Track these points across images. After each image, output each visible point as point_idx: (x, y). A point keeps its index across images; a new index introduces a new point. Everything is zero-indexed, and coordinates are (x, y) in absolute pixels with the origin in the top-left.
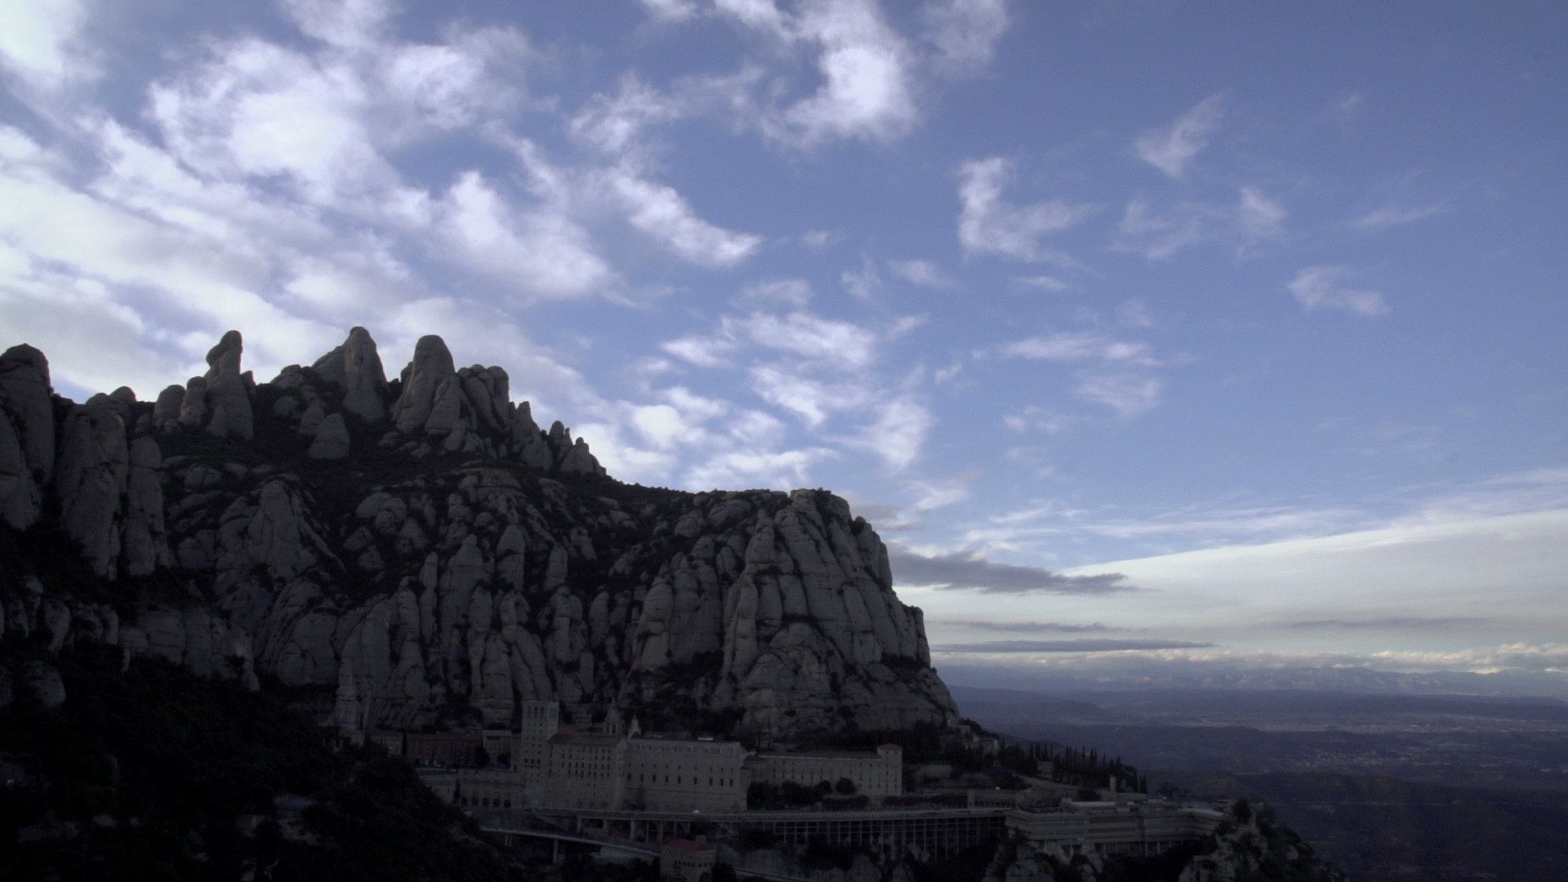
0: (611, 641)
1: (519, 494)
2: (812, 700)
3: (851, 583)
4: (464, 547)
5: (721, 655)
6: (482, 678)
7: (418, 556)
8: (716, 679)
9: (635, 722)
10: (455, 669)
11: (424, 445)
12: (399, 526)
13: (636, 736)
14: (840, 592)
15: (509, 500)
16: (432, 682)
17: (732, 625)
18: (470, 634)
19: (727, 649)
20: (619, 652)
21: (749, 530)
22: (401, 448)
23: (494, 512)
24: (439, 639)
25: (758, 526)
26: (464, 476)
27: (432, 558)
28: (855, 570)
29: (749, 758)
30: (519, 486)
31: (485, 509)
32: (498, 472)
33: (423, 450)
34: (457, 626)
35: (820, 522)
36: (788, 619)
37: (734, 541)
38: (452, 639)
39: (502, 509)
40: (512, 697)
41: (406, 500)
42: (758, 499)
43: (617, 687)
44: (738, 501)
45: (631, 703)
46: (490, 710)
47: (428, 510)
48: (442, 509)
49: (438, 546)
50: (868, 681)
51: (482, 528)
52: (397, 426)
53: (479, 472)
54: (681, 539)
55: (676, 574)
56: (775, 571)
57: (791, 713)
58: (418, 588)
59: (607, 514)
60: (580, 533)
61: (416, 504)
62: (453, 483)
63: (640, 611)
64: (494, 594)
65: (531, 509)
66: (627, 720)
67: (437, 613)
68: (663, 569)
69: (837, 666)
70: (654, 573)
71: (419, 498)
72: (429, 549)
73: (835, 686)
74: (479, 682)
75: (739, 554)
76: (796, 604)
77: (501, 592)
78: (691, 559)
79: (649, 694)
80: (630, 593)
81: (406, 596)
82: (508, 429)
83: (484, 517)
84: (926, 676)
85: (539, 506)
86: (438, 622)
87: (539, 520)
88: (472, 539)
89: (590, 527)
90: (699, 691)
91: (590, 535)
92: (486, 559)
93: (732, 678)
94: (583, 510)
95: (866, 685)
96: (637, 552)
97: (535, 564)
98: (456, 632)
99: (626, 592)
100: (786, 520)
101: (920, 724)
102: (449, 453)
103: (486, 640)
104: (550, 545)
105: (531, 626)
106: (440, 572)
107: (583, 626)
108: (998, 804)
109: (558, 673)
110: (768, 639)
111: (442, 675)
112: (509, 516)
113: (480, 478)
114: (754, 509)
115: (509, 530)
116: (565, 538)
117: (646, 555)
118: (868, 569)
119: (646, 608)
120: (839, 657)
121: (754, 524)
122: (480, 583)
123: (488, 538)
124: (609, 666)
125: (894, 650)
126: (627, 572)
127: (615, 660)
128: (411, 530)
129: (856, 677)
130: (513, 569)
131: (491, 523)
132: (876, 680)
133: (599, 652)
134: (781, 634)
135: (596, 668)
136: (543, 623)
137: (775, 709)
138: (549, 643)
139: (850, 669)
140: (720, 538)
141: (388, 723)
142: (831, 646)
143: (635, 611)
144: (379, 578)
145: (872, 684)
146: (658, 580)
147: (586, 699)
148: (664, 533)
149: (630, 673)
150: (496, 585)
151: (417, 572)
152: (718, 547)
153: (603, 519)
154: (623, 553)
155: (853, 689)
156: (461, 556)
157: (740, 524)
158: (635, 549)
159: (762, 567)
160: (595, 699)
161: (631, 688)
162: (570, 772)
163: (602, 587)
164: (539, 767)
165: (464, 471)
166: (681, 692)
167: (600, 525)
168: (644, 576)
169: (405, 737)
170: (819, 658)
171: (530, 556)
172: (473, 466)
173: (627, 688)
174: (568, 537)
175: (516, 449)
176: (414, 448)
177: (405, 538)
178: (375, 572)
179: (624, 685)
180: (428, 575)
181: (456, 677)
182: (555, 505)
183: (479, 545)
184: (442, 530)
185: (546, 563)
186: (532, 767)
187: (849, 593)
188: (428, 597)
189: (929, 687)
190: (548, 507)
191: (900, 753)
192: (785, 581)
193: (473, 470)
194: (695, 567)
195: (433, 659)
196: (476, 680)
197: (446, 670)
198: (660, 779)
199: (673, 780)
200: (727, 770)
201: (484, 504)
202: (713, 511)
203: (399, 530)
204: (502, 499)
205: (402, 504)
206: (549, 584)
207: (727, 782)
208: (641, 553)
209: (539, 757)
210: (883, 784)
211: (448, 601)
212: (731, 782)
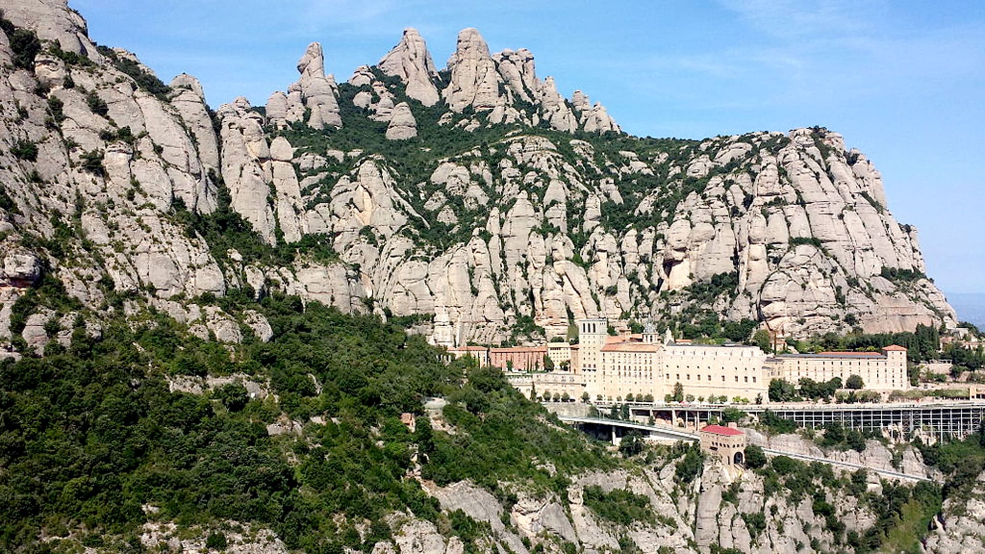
0: (643, 268)
1: (555, 155)
2: (820, 310)
3: (851, 208)
4: (518, 202)
5: (736, 276)
6: (543, 303)
7: (483, 211)
8: (733, 296)
9: (669, 332)
10: (520, 297)
11: (474, 121)
12: (465, 188)
13: (670, 344)
14: (841, 217)
15: (549, 160)
16: (504, 309)
17: (745, 250)
18: (530, 269)
19: (743, 269)
20: (649, 277)
21: (755, 168)
22: (456, 126)
23: (538, 171)
24: (507, 275)
25: (764, 164)
26: (510, 143)
27: (495, 212)
28: (853, 196)
29: (768, 360)
30: (555, 149)
31: (531, 169)
32: (537, 138)
33: (475, 124)
34: (519, 264)
35: (818, 156)
36: (795, 242)
37: (741, 178)
38: (515, 274)
39: (545, 168)
40: (567, 317)
41: (468, 167)
42: (758, 141)
43: (649, 305)
44: (740, 144)
45: (662, 318)
46: (550, 327)
47: (487, 175)
48: (496, 172)
49: (497, 202)
50: (870, 293)
51: (529, 185)
52: (451, 107)
53: (522, 139)
54: (693, 180)
55: (692, 210)
56: (779, 202)
57: (802, 322)
58: (486, 237)
59: (629, 166)
60: (607, 182)
61: (475, 170)
62: (501, 152)
63: (665, 243)
64: (545, 237)
65: (567, 167)
66: (661, 331)
67: (503, 256)
68: (681, 207)
69: (840, 279)
70: (672, 212)
71: (477, 165)
72: (491, 204)
73: (840, 299)
74: (541, 306)
75: (747, 190)
76: (801, 229)
77: (550, 235)
78: (704, 197)
79: (676, 310)
80: (654, 229)
81: (479, 243)
82: (537, 102)
83: (530, 177)
84: (924, 286)
85: (573, 163)
86: (504, 262)
87: (574, 174)
88: (524, 194)
89: (615, 177)
90: (719, 306)
91: (615, 184)
92: (537, 210)
93: (748, 293)
94: (608, 163)
95: (869, 296)
96: (656, 194)
97: (574, 212)
98: (519, 268)
99: (650, 228)
100: (787, 157)
101: (920, 327)
102: (494, 126)
103: (543, 272)
104: (585, 195)
105: (577, 260)
106: (502, 223)
107: (618, 258)
109: (601, 297)
110: (777, 260)
111: (511, 303)
112: (550, 173)
113: (523, 144)
114: (756, 150)
115: (551, 185)
116: (595, 187)
117: (664, 196)
118: (864, 195)
119: (669, 240)
120: (842, 272)
121: (759, 161)
122: (534, 229)
123: (536, 192)
124: (641, 289)
125: (892, 264)
126: (650, 212)
128: (475, 191)
129: (859, 288)
130: (558, 216)
131: (536, 180)
132: (877, 291)
133: (633, 278)
134: (789, 255)
135: (631, 291)
136: (585, 258)
137: (787, 318)
138: (592, 272)
139: (853, 283)
140: (729, 177)
141: (474, 341)
142: (835, 264)
143: (660, 242)
144: (455, 230)
145: (873, 294)
146: (677, 216)
147: (625, 315)
148: (677, 177)
149: (660, 293)
150: (546, 230)
151: (483, 224)
152: (728, 185)
153: (624, 169)
154: (644, 196)
155: (856, 299)
156: (517, 209)
157: (744, 164)
158: (655, 192)
159: (768, 199)
160: (633, 315)
161: (662, 306)
162: (620, 373)
163: (630, 225)
164: (595, 370)
165: (510, 140)
166: (704, 307)
167: (624, 174)
168: (665, 214)
169: (488, 351)
170: (824, 274)
171: (570, 205)
172: (514, 135)
173: (657, 305)
174: (598, 185)
175: (546, 117)
176: (467, 124)
177: (471, 198)
178: (452, 226)
179: (655, 303)
180: (493, 226)
181: (522, 303)
182: (585, 161)
183: (529, 199)
184: (499, 189)
185: (584, 209)
186: (590, 370)
187: (848, 215)
188: (495, 242)
189: (927, 295)
190: (579, 163)
191: (904, 353)
192: (790, 210)
193: (517, 138)
194: (709, 203)
195: (503, 290)
196: (538, 305)
197: (514, 299)
198: (694, 377)
199: (704, 377)
200: (750, 369)
201: (529, 165)
202: (719, 154)
203: (466, 191)
204: (543, 160)
205: (465, 171)
206: (587, 226)
207: (750, 379)
208: (660, 195)
209: (594, 362)
210: (890, 380)
211: (510, 244)
212: (754, 379)
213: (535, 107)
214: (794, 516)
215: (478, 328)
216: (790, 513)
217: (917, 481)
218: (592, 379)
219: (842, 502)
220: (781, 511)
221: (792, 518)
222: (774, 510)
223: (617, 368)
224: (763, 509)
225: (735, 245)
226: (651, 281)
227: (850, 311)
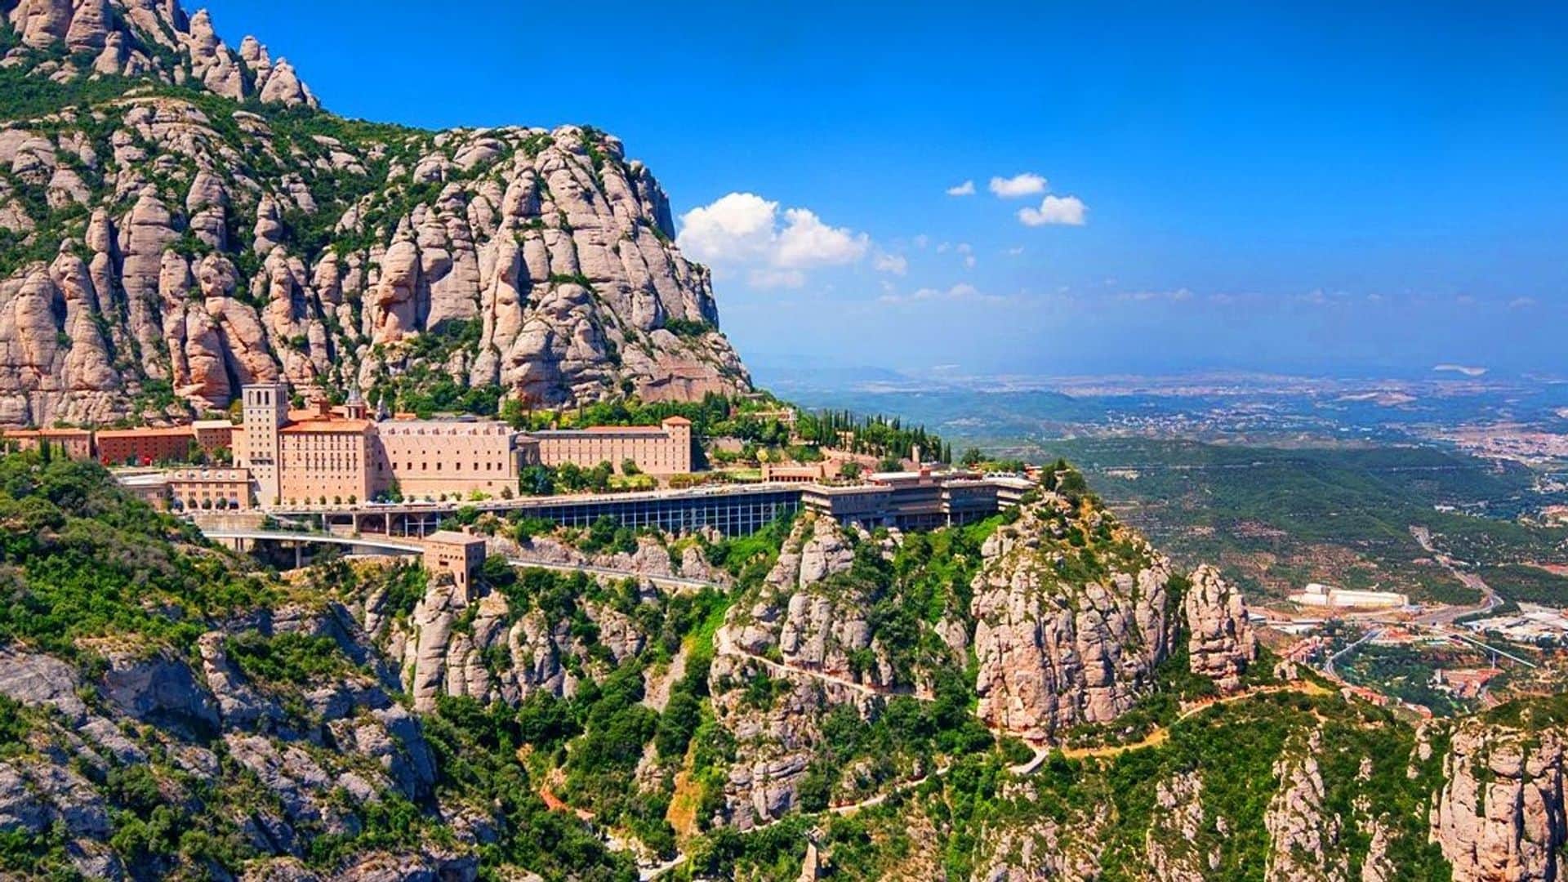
0: (344, 310)
1: (208, 132)
2: (588, 372)
3: (629, 237)
4: (142, 200)
5: (479, 324)
6: (186, 361)
7: (80, 212)
8: (476, 351)
9: (382, 403)
10: (148, 352)
11: (67, 65)
12: (48, 175)
13: (385, 420)
14: (617, 250)
15: (196, 139)
16: (120, 370)
17: (492, 289)
18: (163, 307)
19: (487, 317)
20: (358, 325)
21: (506, 175)
22: (35, 70)
23: (177, 155)
24: (123, 316)
25: (517, 170)
26: (131, 107)
27: (101, 214)
28: (632, 219)
29: (519, 439)
30: (207, 121)
31: (165, 151)
32: (177, 103)
33: (66, 74)
34: (146, 299)
35: (590, 167)
36: (557, 280)
37: (487, 188)
38: (140, 315)
39: (189, 151)
40: (227, 381)
41: (54, 140)
42: (514, 138)
43: (357, 363)
44: (489, 141)
45: (376, 383)
46: (199, 398)
47: (86, 154)
48: (105, 153)
49: (106, 199)
50: (650, 350)
51: (164, 178)
52: (24, 39)
53: (150, 103)
54: (422, 187)
55: (419, 229)
56: (539, 227)
58: (86, 253)
59: (329, 158)
60: (293, 180)
61: (67, 145)
62: (115, 120)
63: (379, 275)
64: (188, 258)
65: (226, 151)
68: (403, 224)
69: (614, 332)
70: (390, 230)
71: (71, 137)
72: (95, 202)
73: (613, 358)
74: (185, 366)
75: (495, 205)
76: (564, 263)
77: (198, 255)
78: (437, 211)
79: (396, 371)
80: (364, 253)
81: (73, 263)
82: (182, 47)
83: (164, 162)
84: (715, 342)
85: (237, 147)
87: (238, 164)
88: (151, 190)
89: (306, 173)
90: (454, 367)
91: (306, 182)
93: (494, 348)
94: (296, 152)
95: (649, 354)
96: (368, 203)
97: (241, 223)
98: (144, 307)
99: (359, 252)
100: (549, 163)
101: (709, 396)
102: (105, 77)
103: (185, 313)
104: (257, 196)
105: (244, 296)
107: (309, 294)
108: (794, 479)
109: (280, 351)
110: (533, 304)
111: (133, 360)
112: (198, 160)
113: (153, 110)
114: (510, 151)
115: (200, 177)
116: (275, 187)
117: (380, 208)
118: (647, 222)
119: (385, 270)
120: (617, 323)
121: (512, 168)
122: (170, 245)
123: (173, 188)
124: (345, 342)
125: (678, 313)
126: (358, 228)
127: (351, 334)
128: (65, 178)
129: (637, 344)
130: (211, 228)
131: (174, 169)
132: (660, 348)
133: (330, 324)
134: (548, 298)
135: (329, 343)
136: (256, 290)
137: (546, 384)
138: (267, 314)
139: (630, 335)
140: (470, 186)
141: (66, 420)
142: (607, 310)
143: (372, 274)
144: (29, 241)
145: (654, 351)
146: (397, 237)
147: (319, 379)
148: (400, 180)
149: (372, 347)
150: (191, 248)
151: (80, 233)
152: (469, 196)
154: (351, 204)
155: (633, 357)
156: (139, 210)
157: (493, 169)
158: (366, 200)
159: (523, 220)
160: (331, 379)
161: (374, 365)
162: (308, 465)
163: (328, 247)
164: (269, 462)
165: (130, 101)
166: (434, 367)
167: (321, 170)
168: (380, 232)
169: (91, 435)
170: (594, 324)
172: (140, 95)
173: (368, 365)
174: (279, 185)
175: (197, 72)
176: (54, 70)
177: (59, 189)
178: (25, 235)
179: (364, 362)
181: (150, 360)
182: (258, 145)
183: (161, 197)
184: (109, 178)
185: (255, 219)
186: (261, 462)
187: (625, 247)
188: (100, 263)
189: (718, 353)
190: (247, 146)
191: (688, 427)
192: (550, 235)
193: (141, 100)
194: (444, 221)
195: (117, 340)
196: (179, 364)
197: (138, 355)
198: (417, 466)
199: (432, 466)
200: (494, 453)
201: (163, 144)
202: (460, 152)
203: (50, 179)
204: (186, 138)
205: (47, 144)
206: (261, 244)
207: (494, 466)
208: (375, 205)
209: (268, 449)
210: (670, 460)
211: (130, 265)
212: (500, 465)
213: (179, 55)
214: (548, 643)
215: (74, 399)
216: (542, 641)
217: (699, 587)
218: (266, 473)
219: (608, 620)
220: (530, 640)
221: (544, 646)
222: (521, 638)
223: (303, 457)
225: (478, 281)
226: (359, 331)
227: (625, 373)
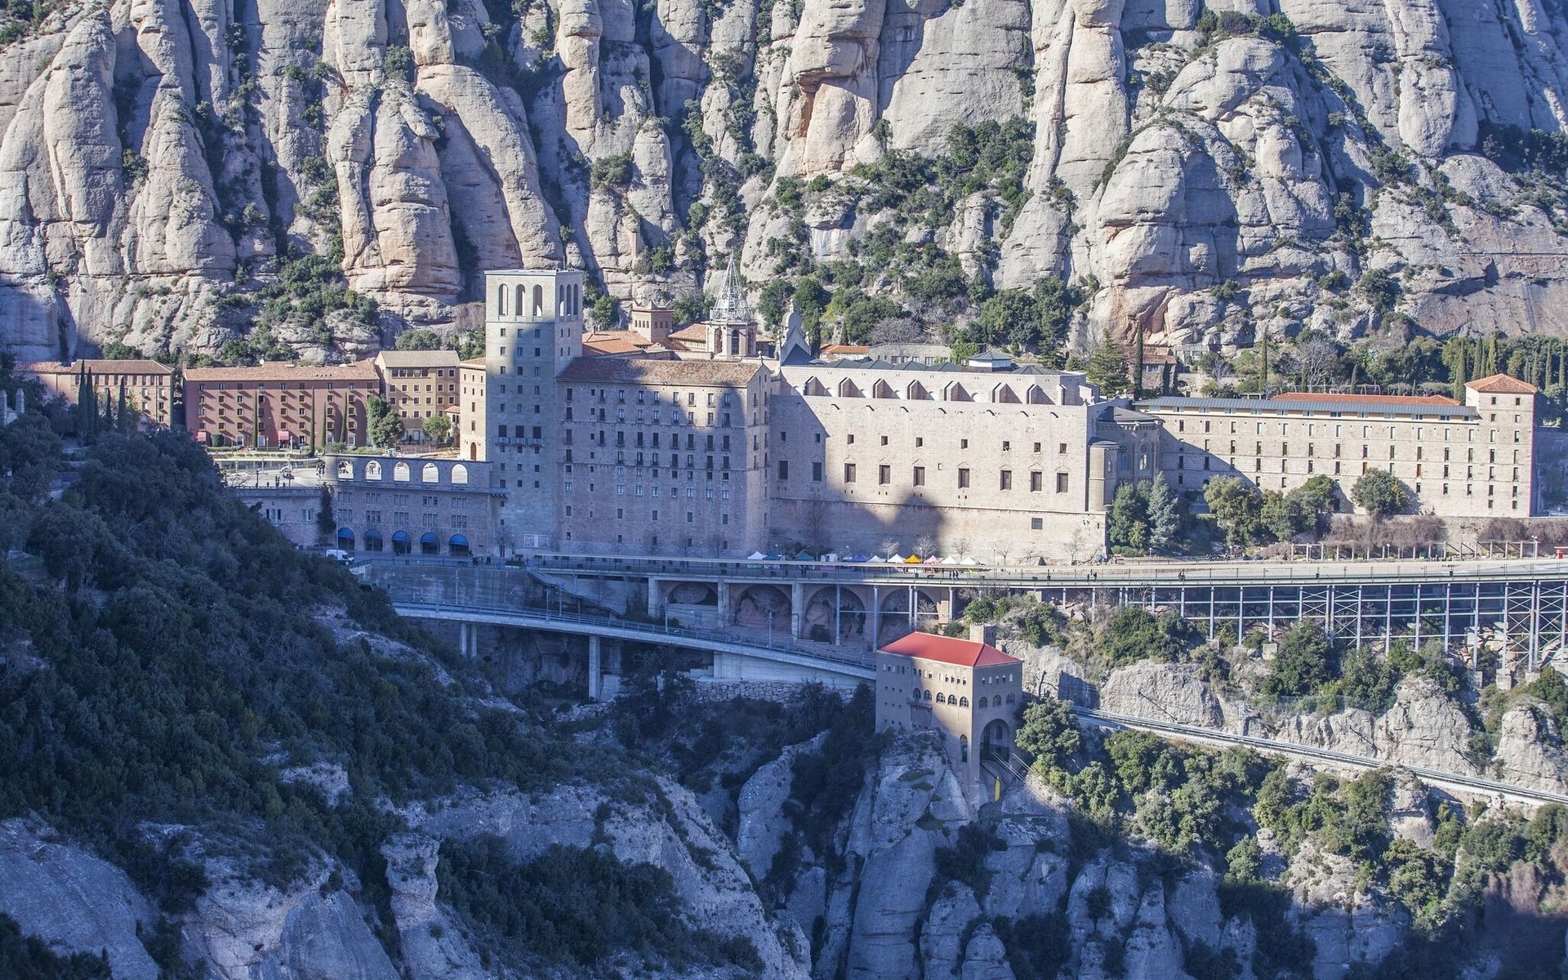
5: (1024, 132)
6: (370, 213)
8: (1014, 198)
9: (793, 320)
13: (795, 358)
17: (1058, 46)
18: (330, 93)
19: (1046, 113)
20: (743, 132)
29: (1110, 416)
34: (292, 74)
36: (1215, 27)
40: (453, 260)
43: (738, 225)
45: (780, 270)
46: (397, 298)
50: (1440, 205)
63: (796, 14)
66: (770, 315)
67: (239, 43)
69: (1353, 159)
74: (363, 223)
79: (825, 245)
90: (966, 235)
93: (1059, 193)
95: (1439, 214)
105: (493, 66)
107: (639, 60)
109: (575, 195)
110: (1158, 86)
111: (265, 207)
120: (1358, 134)
124: (712, 169)
125: (1512, 113)
127: (729, 151)
129: (1408, 190)
132: (1463, 202)
133: (683, 128)
134: (1193, 70)
135: (678, 178)
136: (525, 55)
137: (1180, 281)
138: (545, 109)
139: (1390, 168)
141: (129, 340)
142: (1337, 104)
143: (780, 10)
145: (1450, 206)
147: (654, 261)
149: (774, 185)
155: (1398, 221)
160: (680, 259)
161: (778, 227)
162: (621, 457)
164: (537, 448)
166: (917, 235)
169: (177, 378)
173: (764, 226)
179: (756, 220)
181: (300, 212)
186: (521, 447)
191: (1528, 401)
195: (234, 164)
196: (356, 217)
197: (275, 196)
198: (868, 472)
200: (1050, 448)
207: (1049, 481)
209: (536, 420)
210: (1480, 485)
212: (1062, 478)
214: (1160, 920)
215: (147, 294)
216: (1148, 913)
217: (1537, 804)
218: (528, 476)
221: (1151, 926)
222: (1099, 903)
223: (611, 438)
224: (1063, 902)
225: (1027, 28)
226: (747, 144)
227: (1377, 261)
